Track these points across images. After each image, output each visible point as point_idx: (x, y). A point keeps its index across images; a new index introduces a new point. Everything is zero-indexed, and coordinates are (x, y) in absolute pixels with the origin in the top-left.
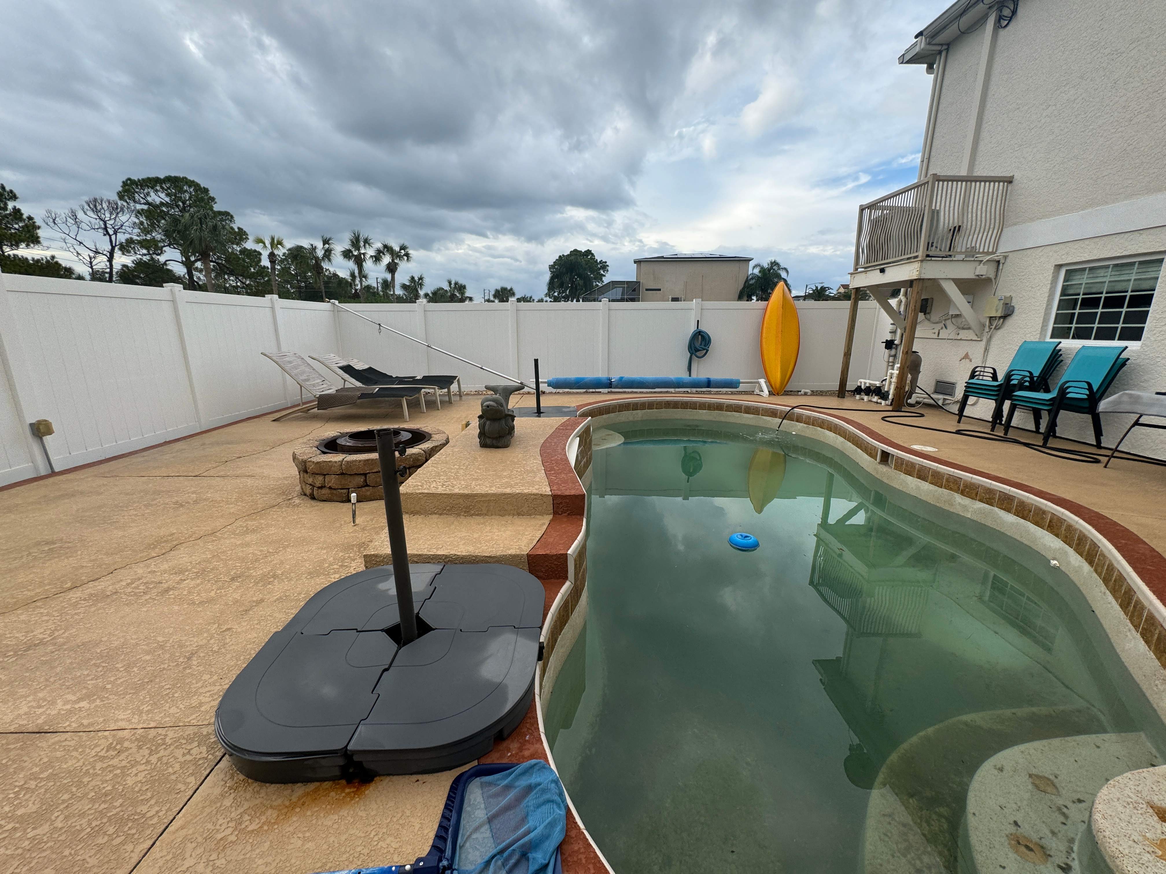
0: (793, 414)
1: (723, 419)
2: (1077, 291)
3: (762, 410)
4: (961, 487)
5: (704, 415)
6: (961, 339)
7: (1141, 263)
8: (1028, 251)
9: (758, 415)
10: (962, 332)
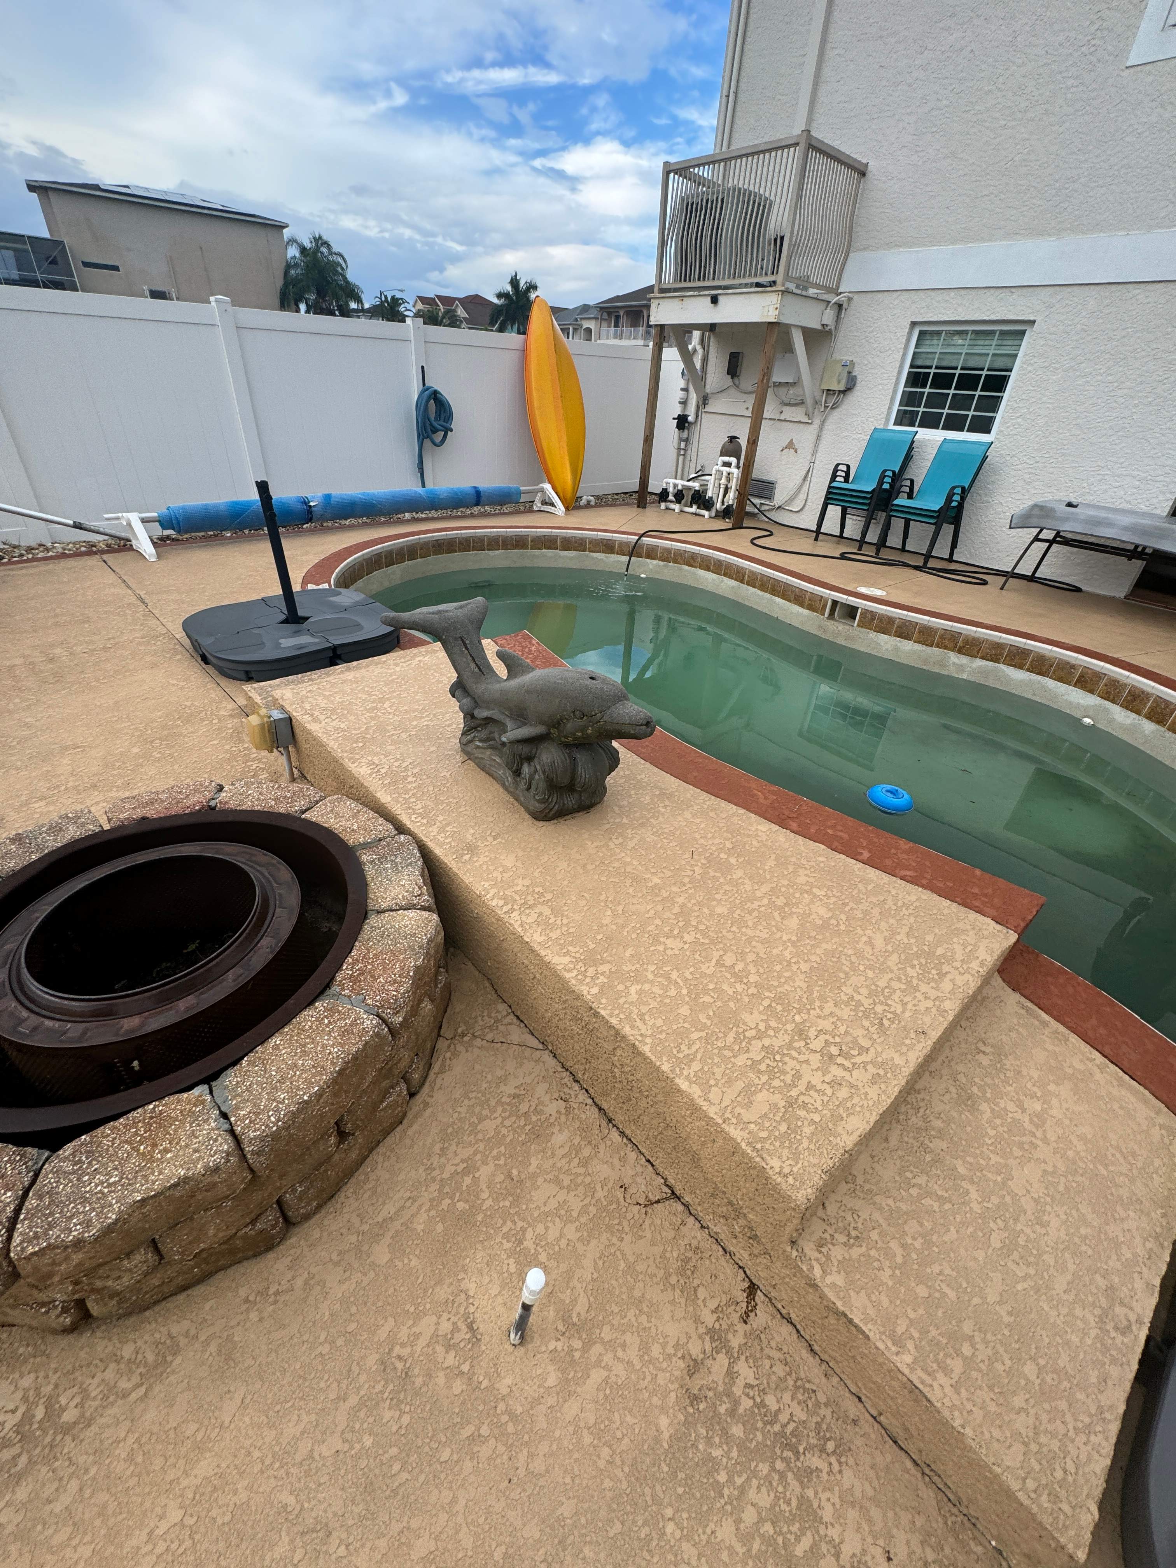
0: (642, 546)
1: (527, 563)
2: (928, 363)
3: (590, 542)
4: (960, 643)
5: (497, 558)
6: (785, 420)
7: (1003, 333)
8: (880, 295)
9: (584, 551)
10: (786, 409)
